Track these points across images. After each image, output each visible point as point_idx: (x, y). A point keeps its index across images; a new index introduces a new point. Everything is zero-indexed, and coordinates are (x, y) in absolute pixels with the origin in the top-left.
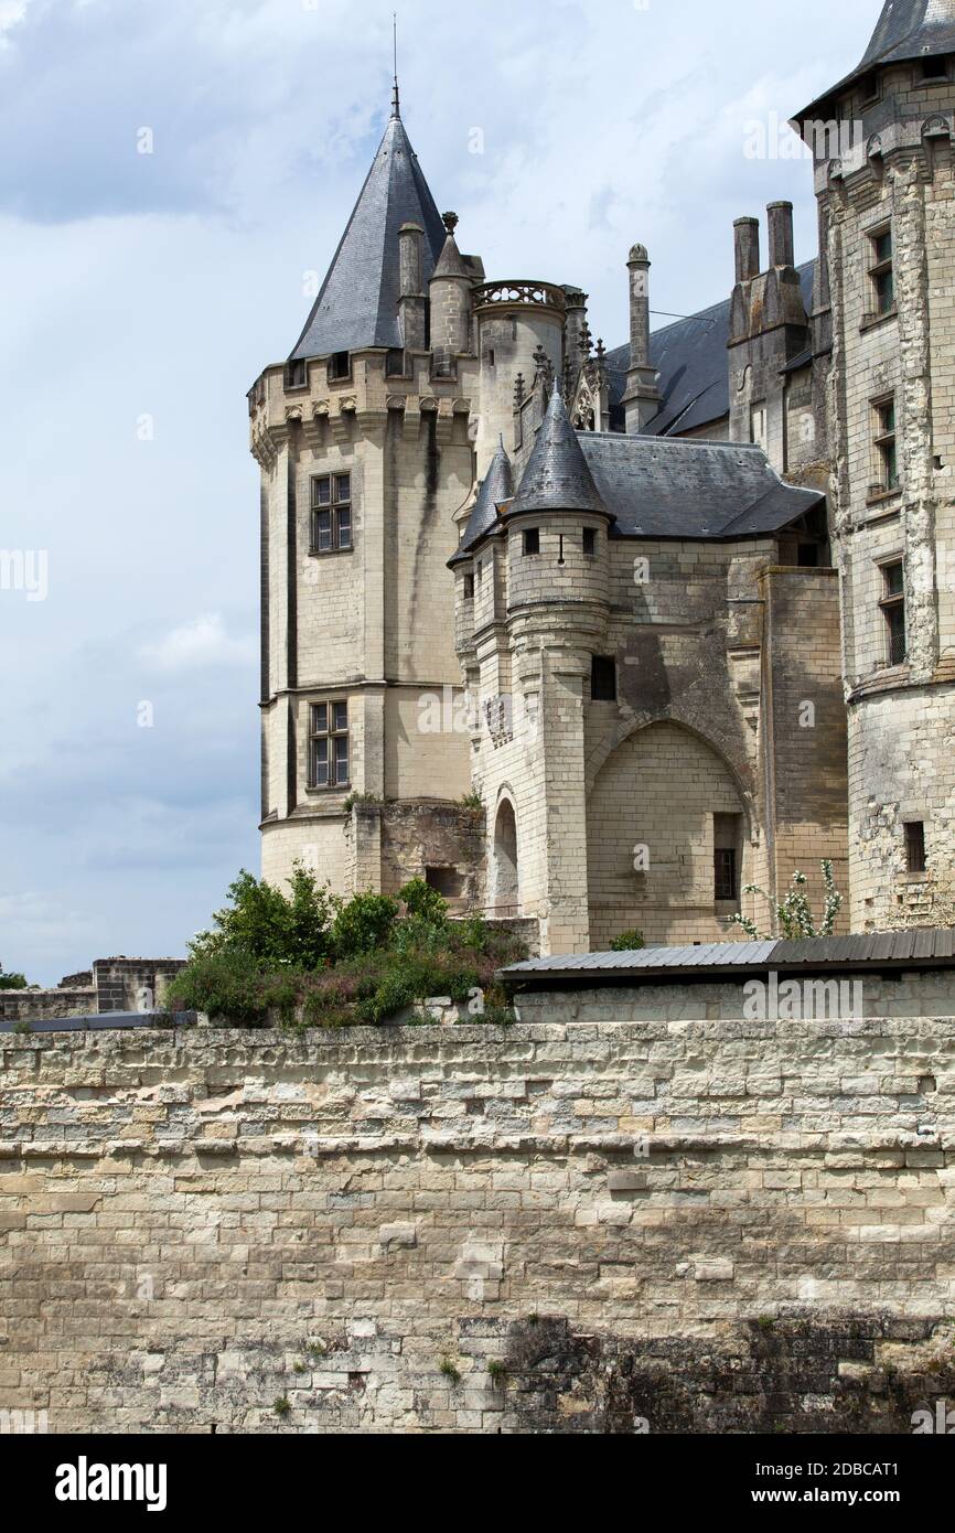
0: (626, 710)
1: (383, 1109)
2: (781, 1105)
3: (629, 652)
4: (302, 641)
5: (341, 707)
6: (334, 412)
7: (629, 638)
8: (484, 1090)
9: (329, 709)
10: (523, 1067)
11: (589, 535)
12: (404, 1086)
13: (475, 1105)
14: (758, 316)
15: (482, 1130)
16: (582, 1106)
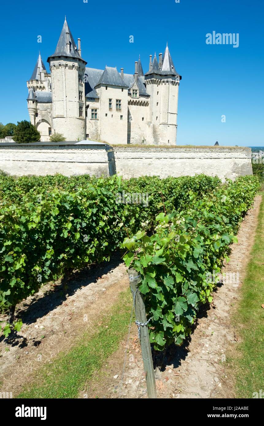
0: (39, 118)
3: (39, 113)
7: (39, 111)
11: (33, 102)
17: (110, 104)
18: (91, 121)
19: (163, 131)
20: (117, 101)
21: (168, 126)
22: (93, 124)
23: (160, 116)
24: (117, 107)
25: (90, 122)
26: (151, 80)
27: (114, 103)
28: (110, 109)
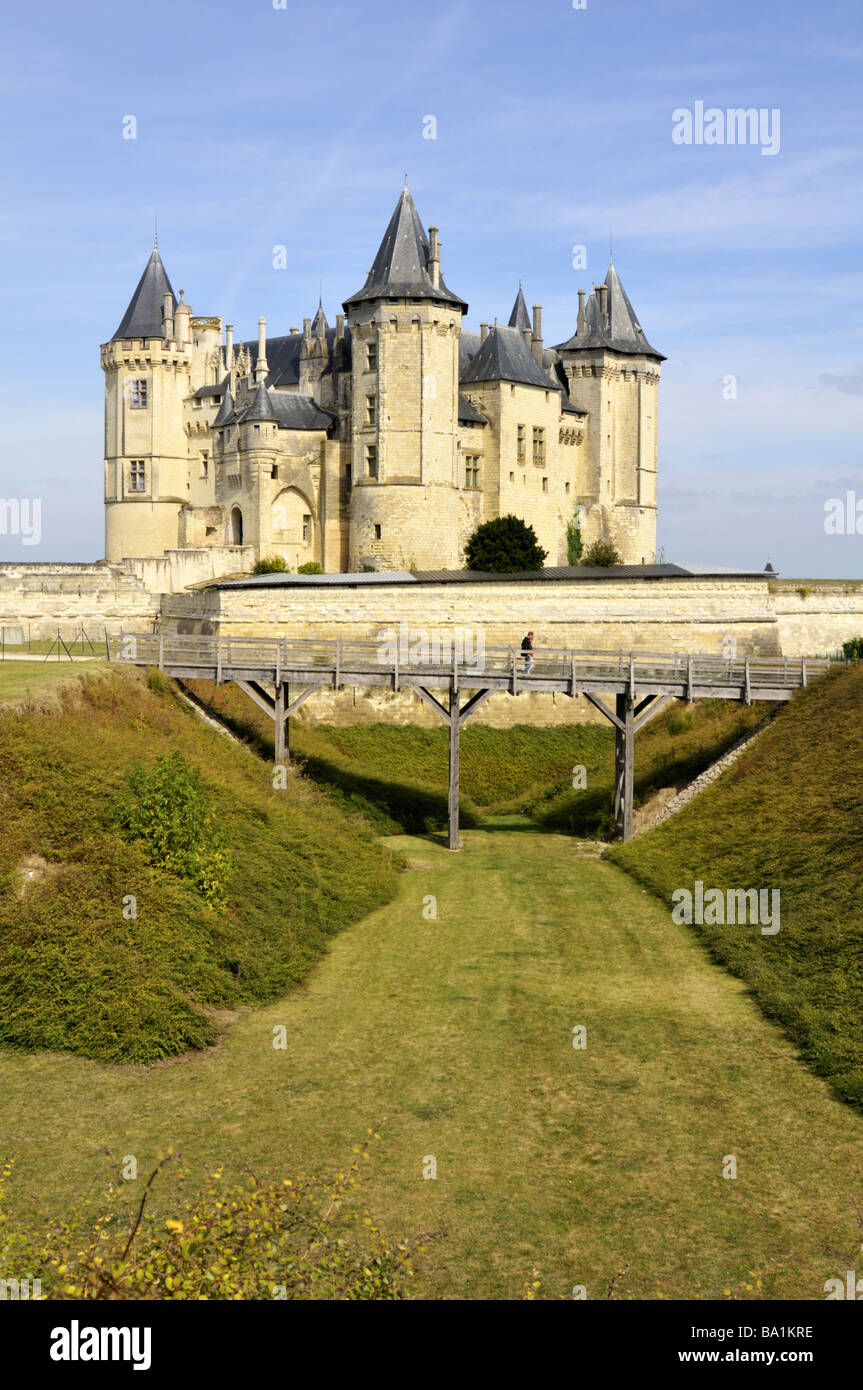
0: (281, 483)
1: (324, 612)
2: (418, 612)
3: (282, 464)
4: (126, 439)
5: (142, 463)
6: (143, 359)
7: (283, 460)
8: (348, 608)
9: (138, 463)
10: (360, 603)
11: (274, 427)
12: (330, 606)
13: (347, 611)
14: (312, 352)
15: (348, 618)
16: (373, 612)
17: (520, 440)
18: (463, 494)
19: (625, 527)
20: (535, 430)
21: (642, 512)
22: (470, 505)
23: (614, 479)
24: (535, 448)
25: (461, 499)
26: (593, 367)
27: (529, 435)
28: (521, 457)
